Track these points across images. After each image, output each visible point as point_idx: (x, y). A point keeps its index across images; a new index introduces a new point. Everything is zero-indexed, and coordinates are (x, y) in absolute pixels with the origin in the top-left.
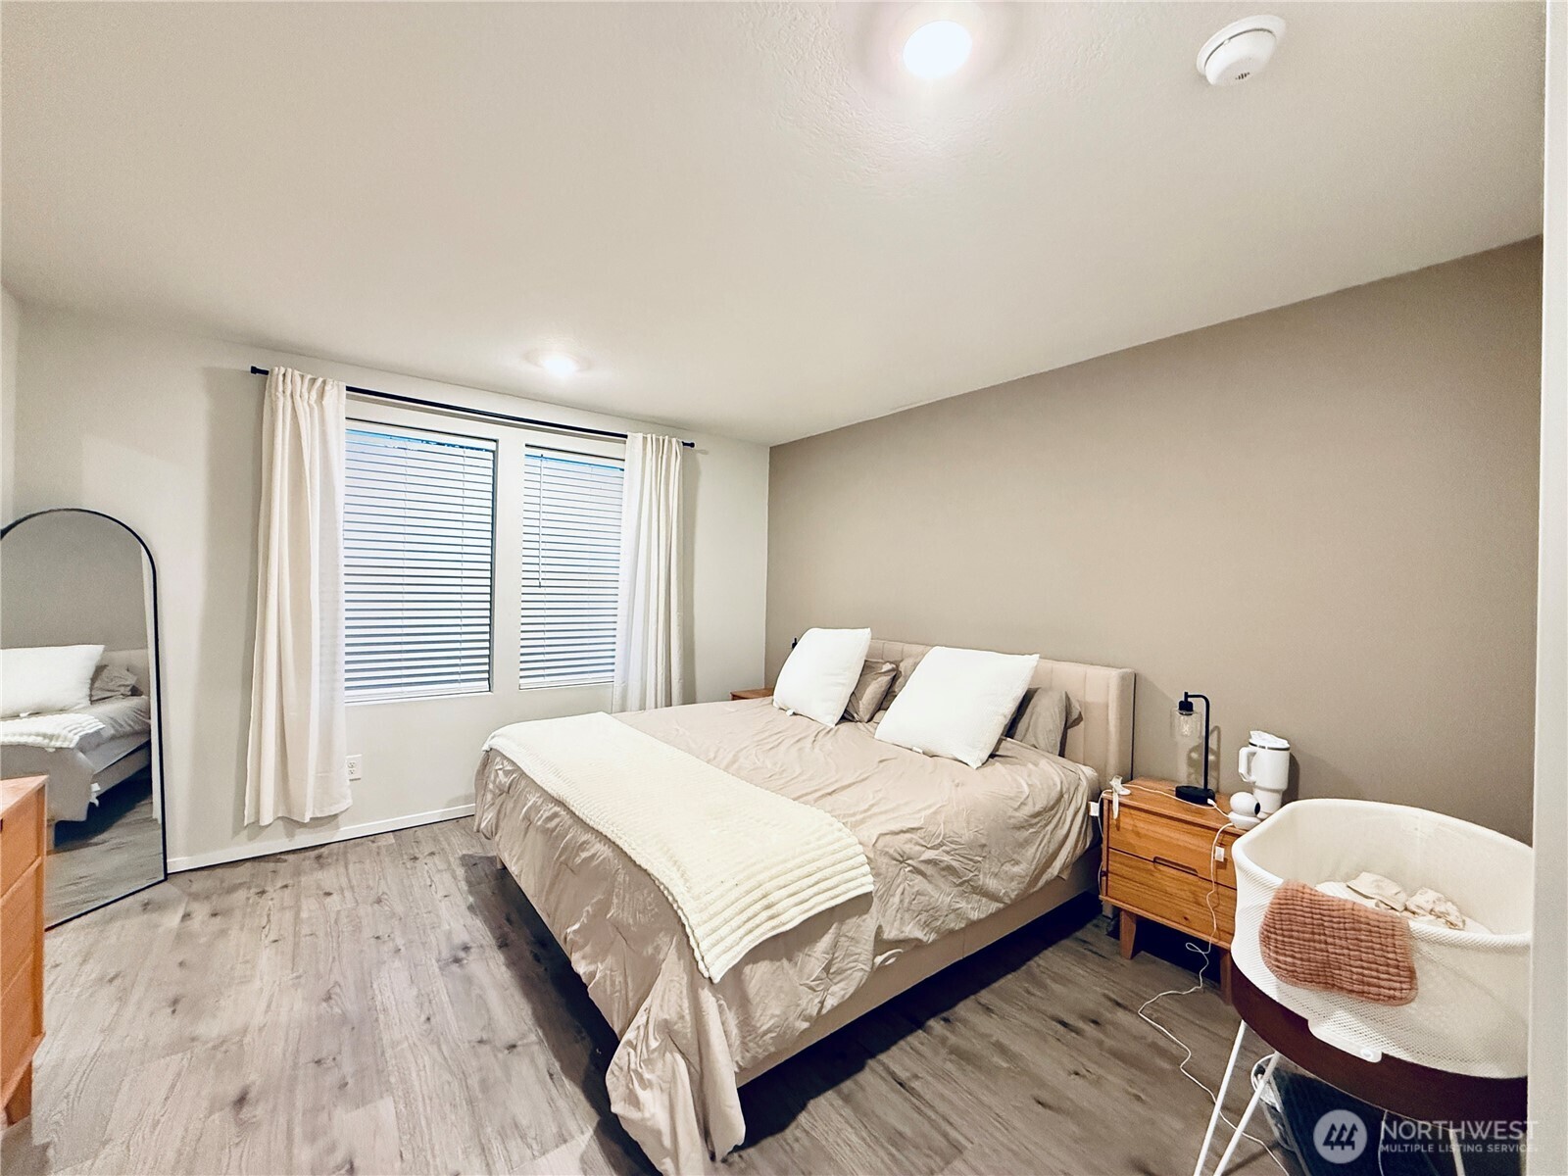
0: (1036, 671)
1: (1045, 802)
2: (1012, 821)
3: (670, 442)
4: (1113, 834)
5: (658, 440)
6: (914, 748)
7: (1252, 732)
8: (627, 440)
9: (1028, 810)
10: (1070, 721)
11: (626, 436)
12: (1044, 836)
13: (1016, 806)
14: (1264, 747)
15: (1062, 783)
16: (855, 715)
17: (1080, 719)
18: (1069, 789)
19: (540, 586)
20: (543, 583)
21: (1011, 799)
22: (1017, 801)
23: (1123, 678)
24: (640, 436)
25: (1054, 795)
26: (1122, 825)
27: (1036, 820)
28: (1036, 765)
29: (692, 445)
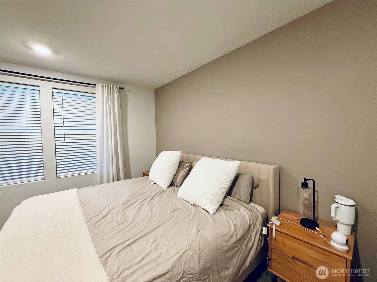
0: (240, 167)
1: (242, 233)
2: (225, 248)
3: (113, 87)
4: (273, 243)
5: (108, 86)
6: (190, 202)
7: (335, 196)
8: (96, 86)
9: (234, 240)
10: (253, 188)
11: (95, 85)
12: (242, 249)
13: (227, 240)
14: (343, 205)
15: (250, 220)
16: (175, 184)
17: (258, 185)
18: (253, 222)
19: (65, 140)
20: (66, 139)
21: (225, 236)
22: (228, 236)
23: (275, 170)
24: (100, 84)
25: (246, 227)
26: (277, 239)
27: (238, 244)
28: (239, 210)
29: (123, 88)
